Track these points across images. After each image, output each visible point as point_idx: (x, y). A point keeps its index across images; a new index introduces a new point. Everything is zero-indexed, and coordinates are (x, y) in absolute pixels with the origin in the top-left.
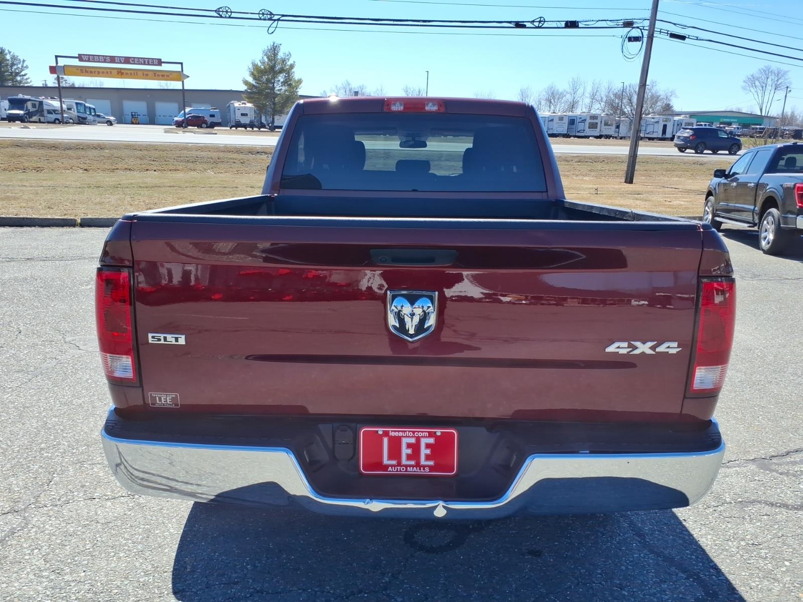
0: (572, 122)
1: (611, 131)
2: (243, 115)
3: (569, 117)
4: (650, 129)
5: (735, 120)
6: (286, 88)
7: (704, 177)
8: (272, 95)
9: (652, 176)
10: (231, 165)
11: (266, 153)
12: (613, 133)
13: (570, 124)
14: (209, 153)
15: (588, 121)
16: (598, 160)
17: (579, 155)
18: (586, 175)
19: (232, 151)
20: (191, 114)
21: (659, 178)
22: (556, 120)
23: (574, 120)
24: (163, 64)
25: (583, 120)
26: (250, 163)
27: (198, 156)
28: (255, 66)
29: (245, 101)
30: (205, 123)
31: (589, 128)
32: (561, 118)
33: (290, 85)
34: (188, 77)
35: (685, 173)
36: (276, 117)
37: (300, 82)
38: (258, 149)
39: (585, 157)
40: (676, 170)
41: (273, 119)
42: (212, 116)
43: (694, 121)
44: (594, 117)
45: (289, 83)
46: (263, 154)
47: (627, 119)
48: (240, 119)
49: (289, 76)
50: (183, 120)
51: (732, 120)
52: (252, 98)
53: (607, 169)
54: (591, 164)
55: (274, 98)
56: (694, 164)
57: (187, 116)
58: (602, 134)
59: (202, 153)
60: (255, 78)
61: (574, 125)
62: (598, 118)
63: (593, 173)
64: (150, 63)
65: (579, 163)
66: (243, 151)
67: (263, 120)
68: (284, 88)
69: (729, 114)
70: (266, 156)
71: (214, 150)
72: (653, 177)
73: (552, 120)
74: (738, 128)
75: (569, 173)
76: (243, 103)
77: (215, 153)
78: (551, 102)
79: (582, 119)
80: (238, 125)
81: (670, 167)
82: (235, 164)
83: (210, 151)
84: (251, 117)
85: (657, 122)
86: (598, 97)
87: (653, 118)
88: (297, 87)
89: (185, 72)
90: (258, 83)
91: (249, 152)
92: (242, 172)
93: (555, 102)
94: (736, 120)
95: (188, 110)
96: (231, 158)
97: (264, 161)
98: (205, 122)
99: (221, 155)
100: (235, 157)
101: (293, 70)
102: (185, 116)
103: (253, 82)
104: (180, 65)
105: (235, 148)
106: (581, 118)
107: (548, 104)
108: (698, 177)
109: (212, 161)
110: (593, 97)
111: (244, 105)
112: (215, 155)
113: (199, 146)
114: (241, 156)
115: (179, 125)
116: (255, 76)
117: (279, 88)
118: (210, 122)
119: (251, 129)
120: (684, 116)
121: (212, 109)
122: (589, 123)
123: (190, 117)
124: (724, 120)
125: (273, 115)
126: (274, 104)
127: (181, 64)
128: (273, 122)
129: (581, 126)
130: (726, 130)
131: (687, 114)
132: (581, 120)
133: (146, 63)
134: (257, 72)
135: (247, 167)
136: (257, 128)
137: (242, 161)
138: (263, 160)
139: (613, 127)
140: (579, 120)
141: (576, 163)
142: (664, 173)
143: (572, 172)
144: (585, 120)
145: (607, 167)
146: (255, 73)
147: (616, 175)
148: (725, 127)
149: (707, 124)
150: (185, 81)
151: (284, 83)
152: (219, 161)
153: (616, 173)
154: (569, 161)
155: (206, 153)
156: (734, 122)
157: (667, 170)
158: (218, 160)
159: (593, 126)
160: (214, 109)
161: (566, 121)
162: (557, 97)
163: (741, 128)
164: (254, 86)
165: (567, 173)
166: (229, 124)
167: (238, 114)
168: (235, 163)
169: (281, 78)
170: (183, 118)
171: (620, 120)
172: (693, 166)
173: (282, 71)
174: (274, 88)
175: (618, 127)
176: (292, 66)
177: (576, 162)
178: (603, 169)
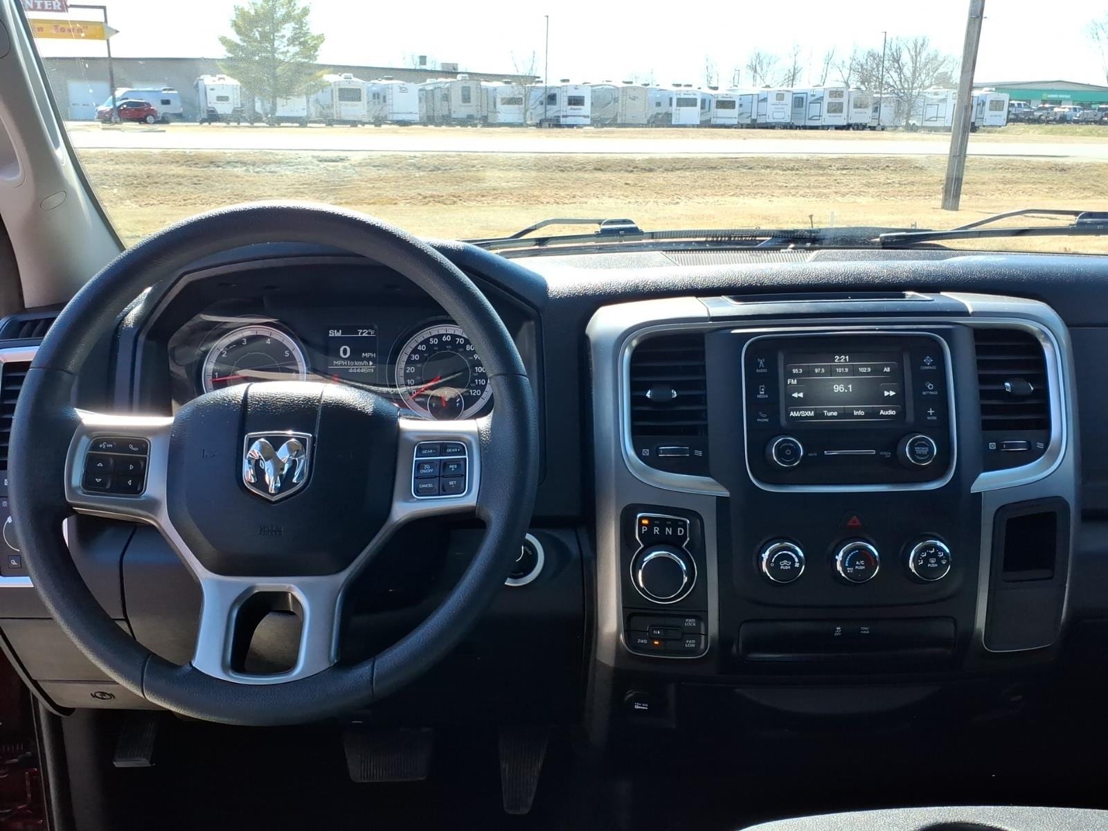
0: (799, 101)
1: (865, 116)
2: (220, 99)
3: (793, 94)
4: (931, 112)
5: (1066, 96)
6: (297, 49)
7: (1073, 193)
8: (271, 63)
9: (980, 193)
10: (173, 188)
11: (244, 164)
12: (870, 120)
13: (795, 107)
14: (131, 166)
15: (827, 100)
16: (877, 165)
17: (841, 156)
18: (859, 194)
19: (178, 162)
20: (127, 99)
21: (993, 197)
22: (772, 99)
23: (802, 98)
24: (70, 9)
25: (818, 99)
26: (212, 183)
27: (107, 173)
28: (242, 14)
29: (223, 74)
30: (153, 116)
31: (828, 112)
32: (780, 96)
33: (303, 44)
34: (117, 32)
35: (1037, 186)
36: (280, 101)
37: (321, 38)
38: (230, 157)
39: (853, 160)
40: (1020, 180)
41: (274, 104)
42: (166, 102)
43: (1005, 97)
44: (836, 93)
45: (302, 39)
46: (239, 165)
47: (894, 95)
48: (215, 106)
49: (301, 27)
50: (112, 109)
51: (1061, 96)
52: (236, 68)
53: (896, 180)
54: (866, 172)
55: (275, 69)
56: (1050, 169)
57: (118, 104)
58: (850, 122)
59: (117, 167)
60: (239, 32)
61: (802, 107)
62: (844, 93)
63: (872, 189)
64: (46, 7)
65: (844, 172)
66: (197, 161)
67: (258, 107)
68: (294, 49)
69: (1056, 87)
70: (245, 168)
71: (141, 160)
72: (982, 195)
73: (765, 100)
74: (1075, 109)
75: (828, 190)
76: (220, 79)
77: (142, 167)
78: (756, 71)
79: (817, 97)
80: (213, 117)
81: (1009, 175)
82: (180, 187)
83: (132, 163)
84: (235, 101)
85: (944, 100)
86: (837, 59)
87: (936, 94)
88: (315, 48)
89: (110, 24)
90: (245, 41)
91: (212, 163)
92: (193, 201)
93: (762, 69)
94: (1069, 96)
95: (120, 92)
96: (173, 175)
97: (239, 179)
98: (152, 112)
99: (154, 169)
100: (181, 172)
101: (307, 17)
102: (114, 105)
103: (237, 39)
104: (102, 10)
105: (184, 155)
106: (813, 96)
107: (752, 73)
108: (1062, 194)
109: (135, 182)
110: (828, 60)
111: (222, 81)
112: (140, 169)
113: (112, 153)
114: (196, 171)
115: (106, 118)
116: (239, 27)
117: (285, 50)
118: (161, 113)
119: (236, 124)
120: (988, 89)
121: (165, 90)
122: (829, 103)
123: (125, 103)
124: (1049, 96)
125: (274, 98)
126: (275, 77)
127: (104, 8)
128: (274, 109)
129: (814, 110)
130: (1056, 113)
131: (993, 86)
132: (814, 98)
133: (39, 7)
134: (245, 23)
135: (205, 192)
136: (248, 122)
137: (195, 180)
138: (238, 177)
139: (869, 111)
140: (810, 99)
141: (839, 172)
142: (1001, 186)
143: (834, 189)
144: (822, 98)
145: (895, 178)
146: (240, 23)
147: (916, 193)
148: (1052, 108)
149: (1022, 103)
150: (111, 39)
151: (292, 41)
152: (150, 181)
153: (915, 188)
154: (825, 168)
155: (125, 166)
156: (1065, 99)
157: (1005, 182)
158: (147, 180)
159: (836, 109)
160: (170, 90)
161: (788, 100)
162: (765, 62)
163: (1080, 109)
164: (237, 45)
165: (825, 191)
166: (198, 116)
167: (212, 97)
168: (180, 184)
169: (288, 30)
170: (112, 107)
171: (881, 98)
172: (1049, 173)
173: (287, 18)
174: (274, 50)
175: (876, 110)
176: (305, 12)
177: (838, 169)
178: (889, 181)
